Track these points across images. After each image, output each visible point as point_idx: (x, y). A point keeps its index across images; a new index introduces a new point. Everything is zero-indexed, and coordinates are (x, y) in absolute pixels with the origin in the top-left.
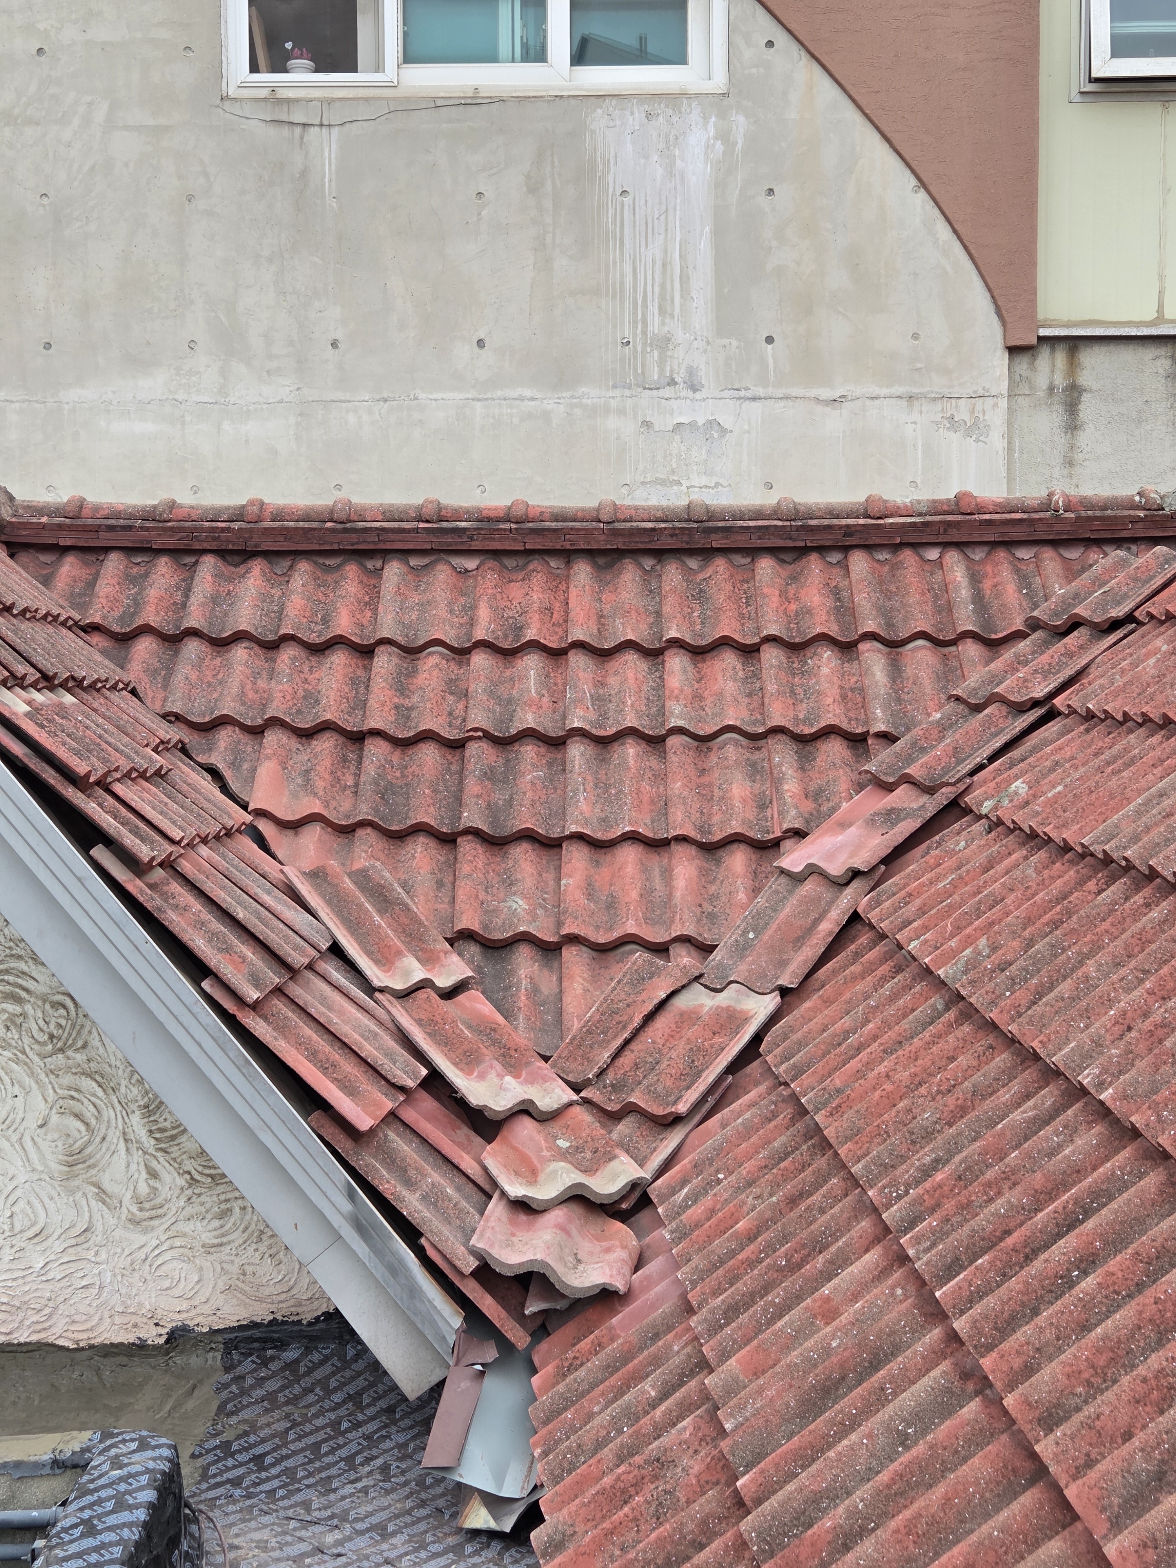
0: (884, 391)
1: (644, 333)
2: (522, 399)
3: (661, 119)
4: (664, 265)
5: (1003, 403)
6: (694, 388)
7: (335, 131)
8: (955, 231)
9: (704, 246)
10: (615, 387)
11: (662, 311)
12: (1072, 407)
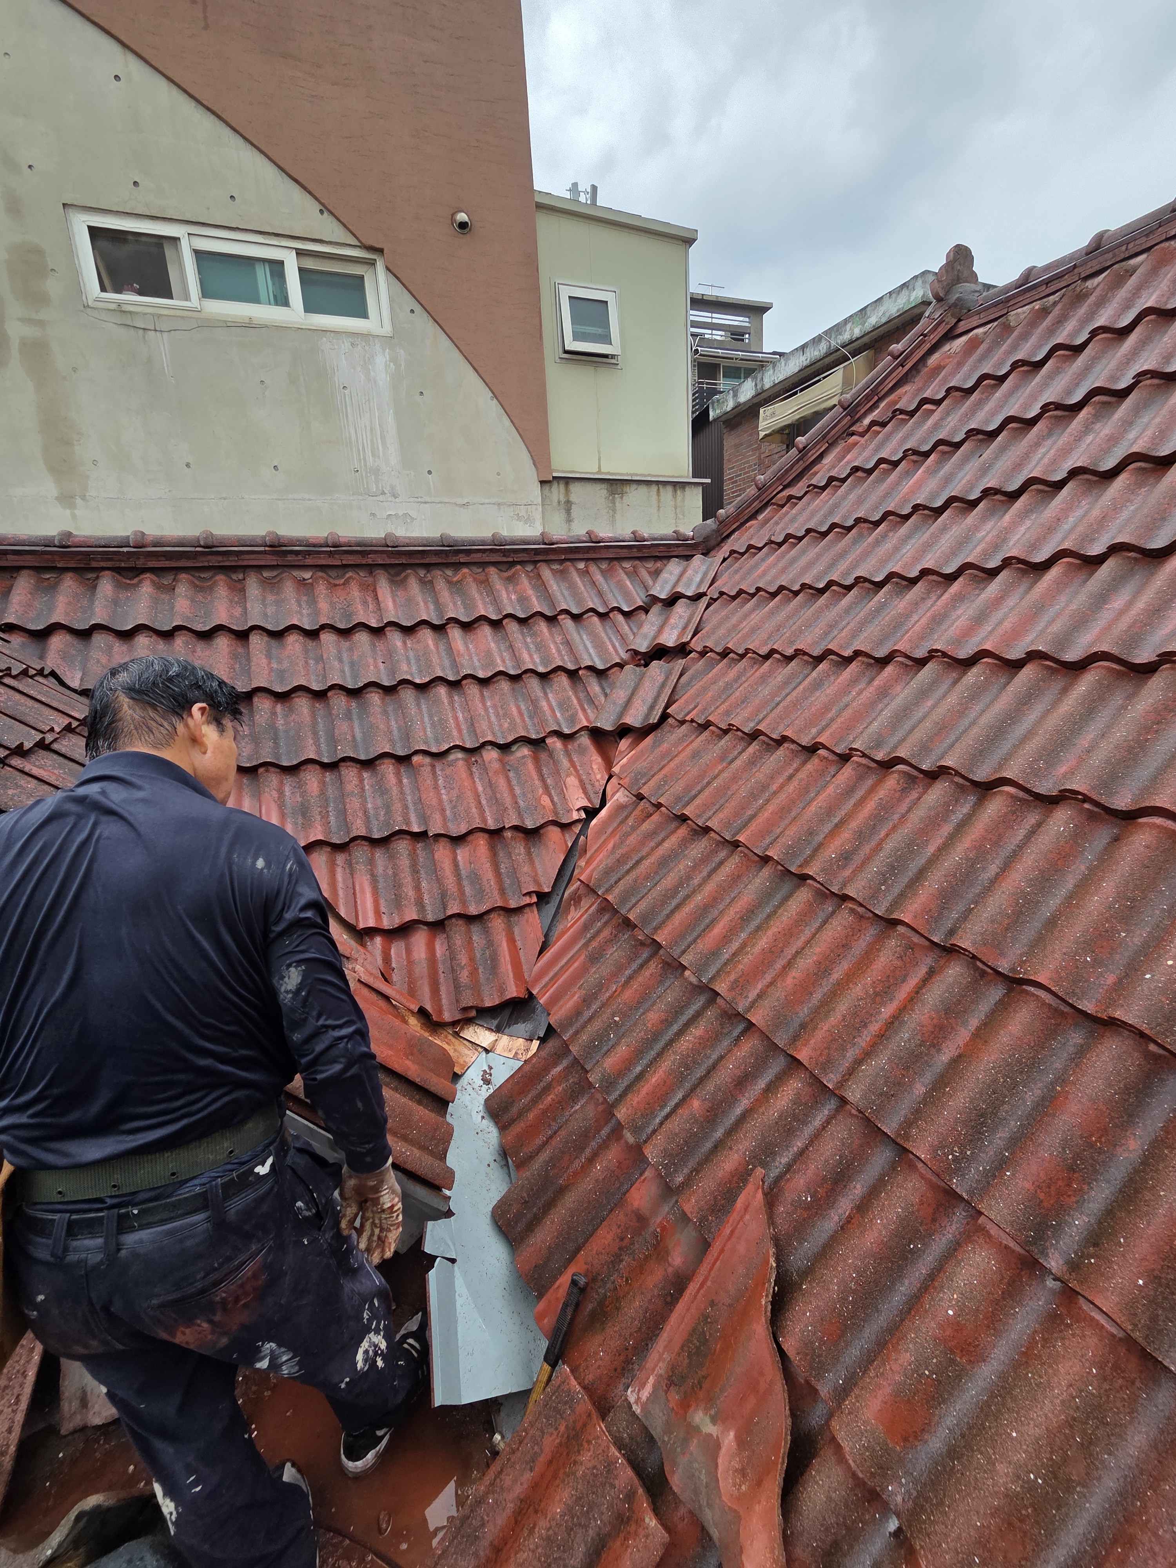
0: (487, 501)
1: (365, 466)
2: (304, 500)
3: (359, 347)
4: (371, 429)
5: (540, 508)
6: (395, 496)
7: (165, 335)
8: (512, 422)
9: (390, 420)
10: (353, 494)
11: (373, 455)
12: (568, 511)
